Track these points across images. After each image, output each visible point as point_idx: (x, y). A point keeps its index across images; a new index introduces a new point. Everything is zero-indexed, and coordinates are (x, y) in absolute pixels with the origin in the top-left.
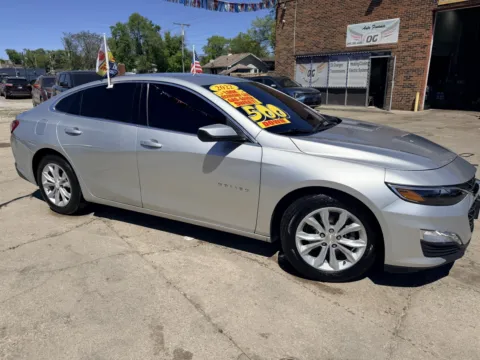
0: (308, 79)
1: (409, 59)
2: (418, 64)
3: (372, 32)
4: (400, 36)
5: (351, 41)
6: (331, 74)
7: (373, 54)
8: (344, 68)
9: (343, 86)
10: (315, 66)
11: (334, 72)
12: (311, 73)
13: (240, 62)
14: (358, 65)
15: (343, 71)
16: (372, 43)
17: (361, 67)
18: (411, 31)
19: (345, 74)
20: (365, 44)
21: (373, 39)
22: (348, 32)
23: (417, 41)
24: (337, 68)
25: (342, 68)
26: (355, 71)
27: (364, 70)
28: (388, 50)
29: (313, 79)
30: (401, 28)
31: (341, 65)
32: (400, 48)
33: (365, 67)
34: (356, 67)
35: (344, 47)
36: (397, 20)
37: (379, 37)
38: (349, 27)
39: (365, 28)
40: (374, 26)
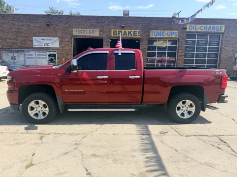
0: (12, 61)
1: (65, 55)
2: (69, 57)
4: (60, 45)
5: (36, 44)
6: (26, 59)
7: (48, 52)
8: (34, 56)
9: (35, 65)
10: (16, 55)
11: (28, 58)
12: (13, 58)
14: (39, 55)
15: (33, 58)
16: (47, 46)
17: (43, 57)
18: (64, 43)
19: (35, 60)
20: (43, 46)
21: (47, 44)
22: (34, 40)
23: (67, 48)
24: (30, 56)
26: (40, 58)
28: (55, 50)
29: (16, 61)
30: (60, 42)
31: (32, 55)
32: (61, 50)
33: (45, 57)
34: (40, 56)
35: (32, 47)
36: (57, 38)
37: (50, 44)
38: (34, 38)
39: (42, 39)
40: (47, 39)
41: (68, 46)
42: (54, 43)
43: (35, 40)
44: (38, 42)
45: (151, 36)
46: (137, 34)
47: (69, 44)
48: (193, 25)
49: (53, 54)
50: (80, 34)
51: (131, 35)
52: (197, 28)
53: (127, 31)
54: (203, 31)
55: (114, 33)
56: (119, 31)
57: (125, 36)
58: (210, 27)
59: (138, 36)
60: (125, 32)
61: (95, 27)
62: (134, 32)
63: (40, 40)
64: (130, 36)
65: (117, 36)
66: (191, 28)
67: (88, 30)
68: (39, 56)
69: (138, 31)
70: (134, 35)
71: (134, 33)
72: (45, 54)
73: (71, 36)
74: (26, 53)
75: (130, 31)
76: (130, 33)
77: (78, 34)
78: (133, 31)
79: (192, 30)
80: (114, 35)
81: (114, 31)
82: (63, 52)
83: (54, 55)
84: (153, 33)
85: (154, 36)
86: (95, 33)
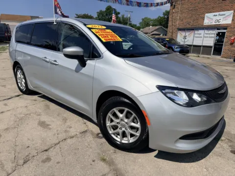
0: (183, 40)
3: (218, 18)
4: (233, 20)
5: (207, 22)
6: (195, 38)
7: (218, 29)
8: (202, 35)
9: (201, 44)
10: (187, 34)
12: (185, 37)
13: (155, 30)
14: (209, 34)
16: (217, 23)
19: (202, 39)
20: (214, 23)
21: (218, 21)
22: (205, 17)
24: (198, 36)
25: (200, 36)
26: (207, 37)
27: (212, 37)
28: (226, 27)
29: (186, 40)
30: (234, 16)
31: (200, 34)
32: (232, 26)
33: (213, 36)
35: (203, 25)
36: (232, 11)
37: (221, 20)
38: (206, 15)
39: (214, 16)
40: (219, 15)
43: (207, 17)
49: (222, 33)
63: (212, 17)
72: (214, 32)
74: (196, 32)
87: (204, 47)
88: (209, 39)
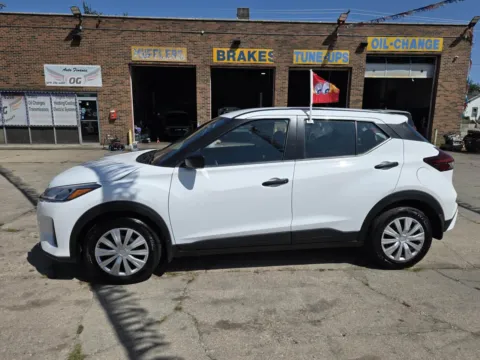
1: (115, 101)
2: (124, 107)
4: (103, 81)
5: (50, 80)
6: (30, 113)
7: (79, 96)
8: (48, 107)
9: (49, 124)
10: (6, 102)
11: (33, 110)
12: (3, 111)
14: (59, 103)
15: (46, 110)
16: (75, 85)
17: (68, 107)
18: (113, 78)
19: (50, 113)
20: (68, 84)
21: (76, 81)
23: (120, 87)
24: (39, 106)
25: (42, 107)
26: (57, 110)
27: (72, 110)
28: (94, 92)
29: (6, 116)
30: (104, 75)
31: (42, 103)
32: (106, 92)
33: (73, 107)
34: (61, 106)
35: (44, 86)
36: (99, 67)
37: (82, 80)
38: (46, 66)
39: (65, 70)
40: (75, 69)
41: (122, 83)
42: (91, 77)
43: (49, 70)
44: (55, 74)
45: (295, 62)
46: (267, 57)
47: (124, 79)
48: (379, 38)
49: (89, 102)
50: (148, 59)
51: (255, 60)
52: (388, 44)
53: (246, 51)
54: (401, 49)
55: (218, 55)
56: (228, 52)
57: (242, 61)
58: (414, 41)
59: (268, 62)
60: (242, 53)
61: (178, 43)
62: (260, 53)
64: (252, 61)
65: (226, 61)
66: (375, 44)
67: (163, 49)
68: (57, 106)
69: (268, 51)
70: (260, 60)
71: (260, 56)
72: (73, 100)
73: (128, 61)
74: (30, 99)
75: (252, 50)
76: (251, 55)
77: (143, 59)
78: (258, 50)
79: (378, 49)
80: (218, 59)
81: (218, 52)
82: (112, 97)
83: (93, 104)
84: (300, 56)
85: (300, 62)
86: (179, 56)
87: (59, 128)
88: (64, 113)
